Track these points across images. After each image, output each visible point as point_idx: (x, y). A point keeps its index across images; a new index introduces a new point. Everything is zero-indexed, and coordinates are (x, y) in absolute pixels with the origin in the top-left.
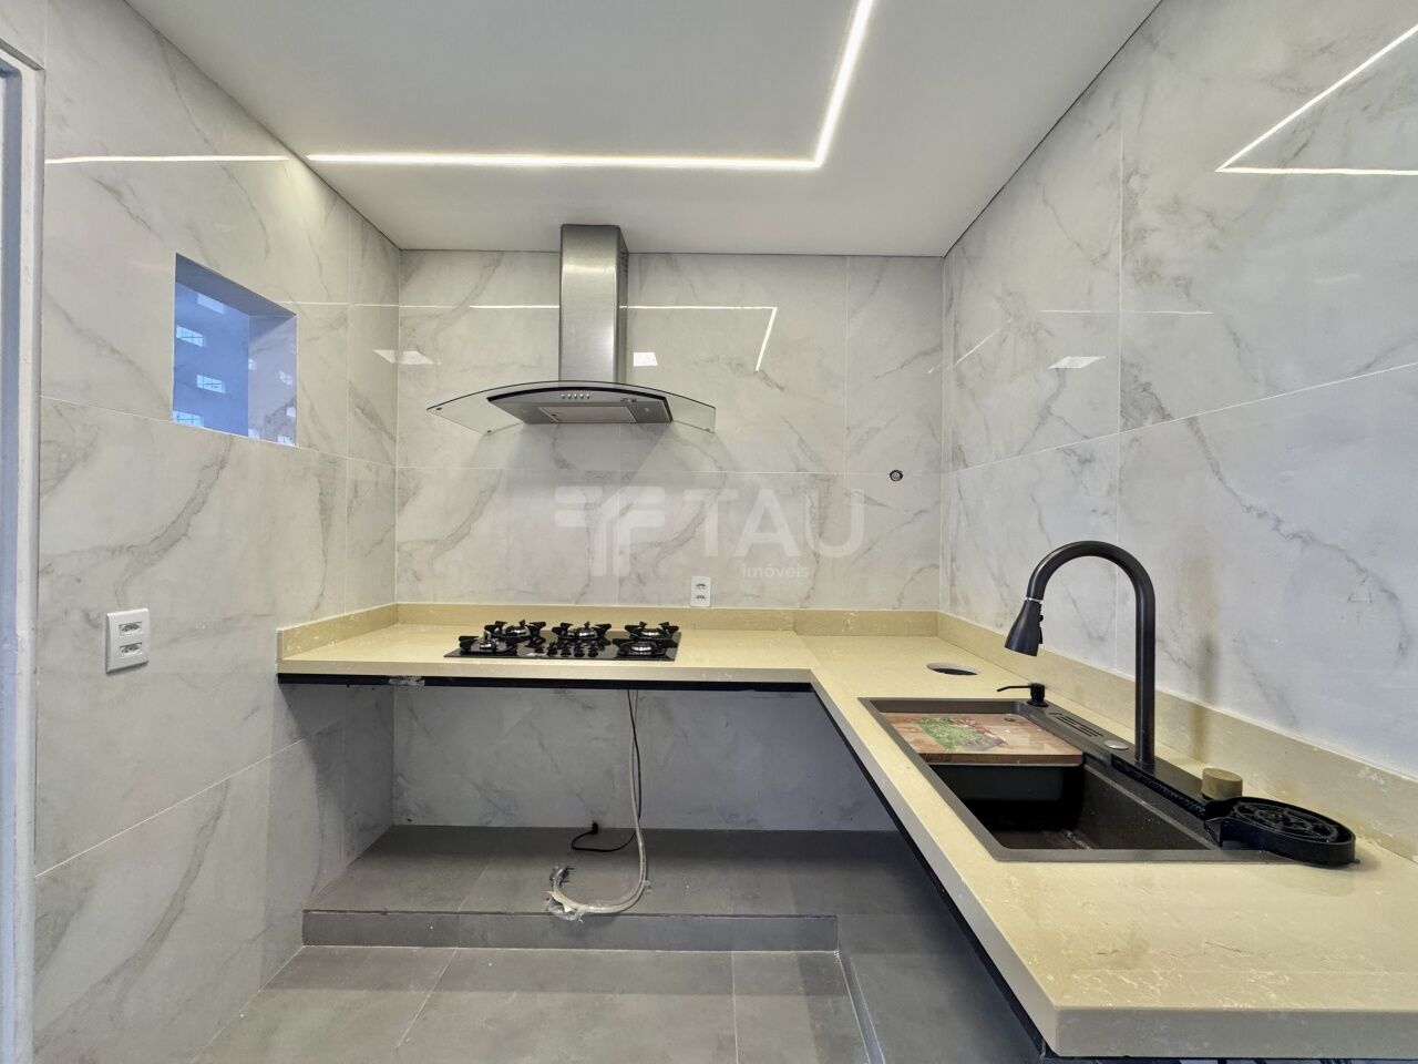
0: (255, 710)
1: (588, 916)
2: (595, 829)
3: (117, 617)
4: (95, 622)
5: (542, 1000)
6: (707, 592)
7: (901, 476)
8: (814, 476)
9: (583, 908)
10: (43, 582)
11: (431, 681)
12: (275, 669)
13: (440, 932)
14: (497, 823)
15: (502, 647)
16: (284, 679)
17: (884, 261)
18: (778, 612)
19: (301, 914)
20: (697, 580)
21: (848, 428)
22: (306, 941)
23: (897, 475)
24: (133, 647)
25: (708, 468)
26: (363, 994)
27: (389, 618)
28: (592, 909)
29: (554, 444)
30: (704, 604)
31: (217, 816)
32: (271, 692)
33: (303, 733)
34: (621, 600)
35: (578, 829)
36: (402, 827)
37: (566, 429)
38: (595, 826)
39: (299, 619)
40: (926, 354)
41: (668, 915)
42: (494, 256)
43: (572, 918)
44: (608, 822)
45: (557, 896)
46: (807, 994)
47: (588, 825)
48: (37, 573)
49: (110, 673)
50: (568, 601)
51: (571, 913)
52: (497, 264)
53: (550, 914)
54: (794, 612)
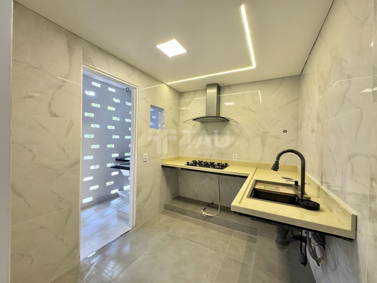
0: (159, 170)
1: (207, 216)
2: (212, 203)
3: (144, 155)
4: (142, 155)
5: (198, 226)
6: (236, 157)
7: (287, 132)
8: (262, 132)
9: (206, 214)
10: (138, 150)
11: (182, 169)
12: (161, 165)
13: (183, 212)
14: (195, 199)
15: (194, 164)
16: (163, 166)
17: (282, 79)
18: (253, 163)
19: (164, 204)
20: (234, 154)
21: (272, 120)
22: (165, 209)
23: (285, 131)
24: (145, 159)
25: (237, 131)
26: (172, 218)
27: (178, 158)
28: (208, 215)
29: (206, 127)
30: (236, 160)
31: (154, 184)
32: (161, 168)
33: (165, 175)
34: (218, 158)
35: (209, 203)
36: (180, 196)
37: (208, 123)
38: (213, 203)
39: (165, 157)
40: (294, 100)
41: (222, 220)
42: (196, 91)
43: (204, 215)
44: (215, 203)
45: (202, 211)
46: (248, 241)
47: (211, 203)
48: (137, 149)
49: (144, 162)
50: (208, 157)
51: (204, 214)
52: (196, 93)
53: (201, 214)
54: (257, 163)
